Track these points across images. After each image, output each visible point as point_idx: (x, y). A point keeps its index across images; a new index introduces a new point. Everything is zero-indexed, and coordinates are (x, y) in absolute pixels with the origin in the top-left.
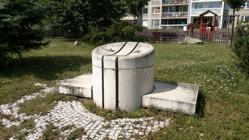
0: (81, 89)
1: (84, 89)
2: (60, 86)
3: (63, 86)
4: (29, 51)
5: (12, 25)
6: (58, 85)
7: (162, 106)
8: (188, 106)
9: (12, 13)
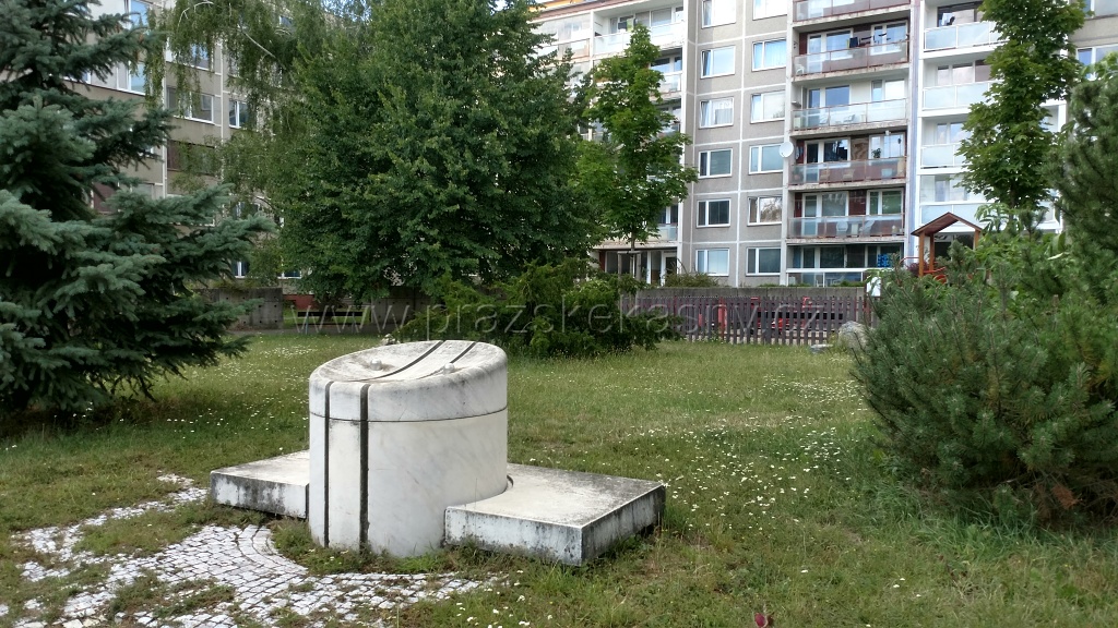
0: (278, 489)
1: (286, 489)
2: (220, 480)
3: (230, 479)
4: (175, 371)
5: (114, 284)
6: (214, 475)
7: (496, 540)
8: (563, 537)
9: (119, 246)
